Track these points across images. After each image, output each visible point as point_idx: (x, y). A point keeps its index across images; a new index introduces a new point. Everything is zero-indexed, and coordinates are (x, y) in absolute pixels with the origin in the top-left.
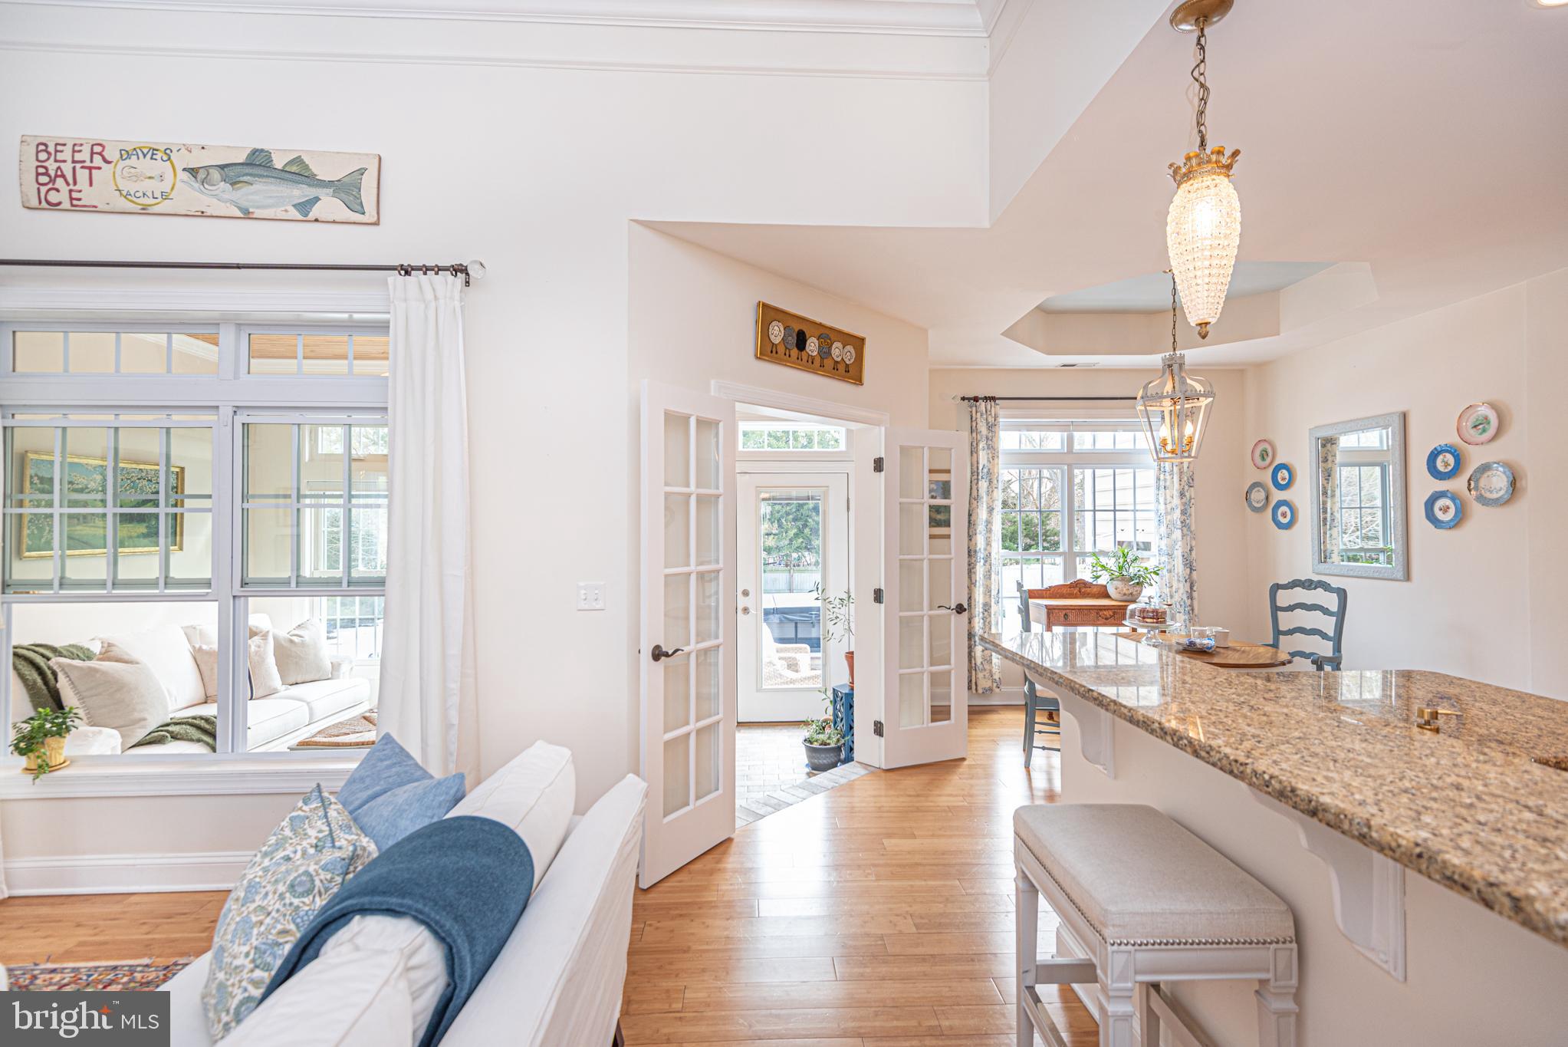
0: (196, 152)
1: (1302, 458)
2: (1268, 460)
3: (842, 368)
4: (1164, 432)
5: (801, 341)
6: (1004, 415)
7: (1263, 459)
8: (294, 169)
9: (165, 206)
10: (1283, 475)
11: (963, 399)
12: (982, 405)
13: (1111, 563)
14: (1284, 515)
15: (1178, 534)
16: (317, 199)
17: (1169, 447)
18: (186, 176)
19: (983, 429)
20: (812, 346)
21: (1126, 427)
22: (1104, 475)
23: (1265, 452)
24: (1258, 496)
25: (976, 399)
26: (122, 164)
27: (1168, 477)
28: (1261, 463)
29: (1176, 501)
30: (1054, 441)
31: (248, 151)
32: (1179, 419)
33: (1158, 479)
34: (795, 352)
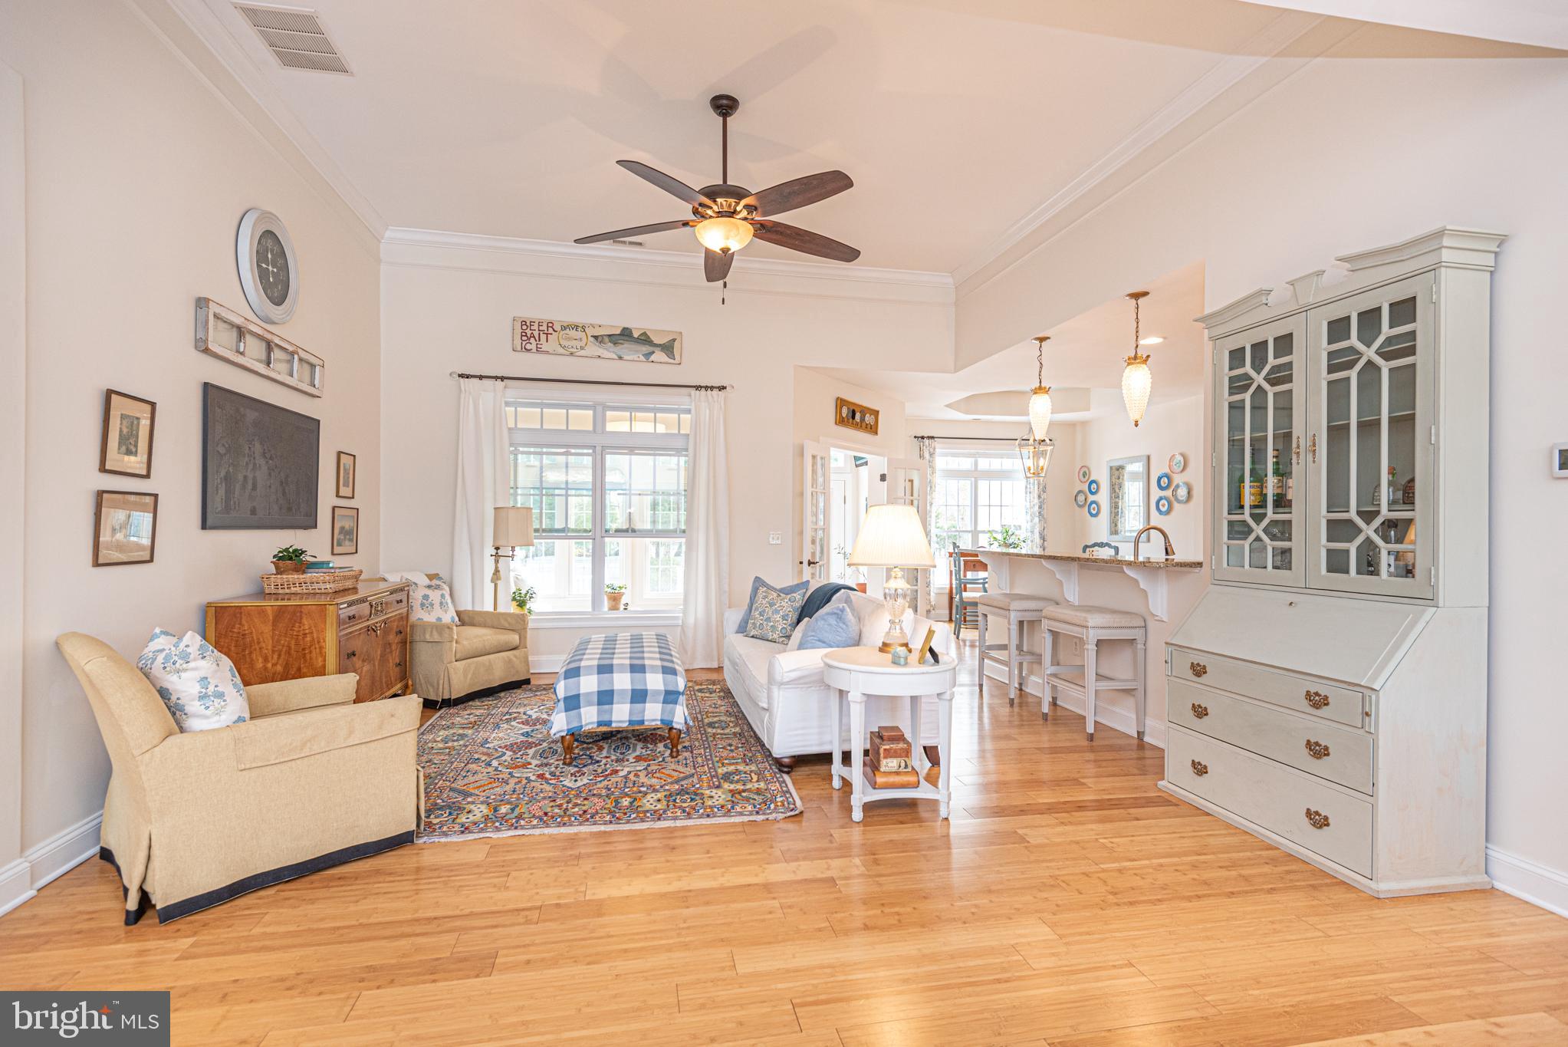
0: (597, 328)
1: (1102, 477)
2: (1087, 477)
3: (869, 426)
4: (1029, 463)
5: (854, 413)
6: (939, 447)
7: (1084, 477)
8: (643, 338)
9: (582, 353)
10: (1093, 486)
11: (915, 437)
12: (926, 441)
13: (999, 537)
14: (1094, 509)
15: (1037, 520)
16: (653, 352)
17: (1032, 471)
18: (592, 339)
19: (927, 455)
20: (858, 416)
21: (1009, 457)
22: (995, 484)
23: (1085, 473)
24: (1081, 498)
25: (923, 438)
26: (562, 333)
27: (1032, 487)
28: (1083, 479)
29: (1036, 501)
30: (966, 464)
31: (621, 329)
32: (1038, 455)
33: (1026, 487)
34: (851, 420)
